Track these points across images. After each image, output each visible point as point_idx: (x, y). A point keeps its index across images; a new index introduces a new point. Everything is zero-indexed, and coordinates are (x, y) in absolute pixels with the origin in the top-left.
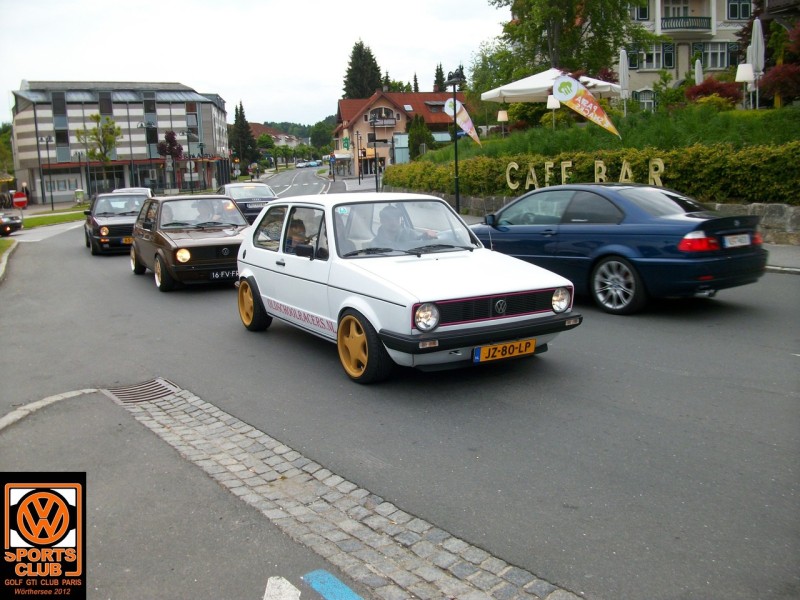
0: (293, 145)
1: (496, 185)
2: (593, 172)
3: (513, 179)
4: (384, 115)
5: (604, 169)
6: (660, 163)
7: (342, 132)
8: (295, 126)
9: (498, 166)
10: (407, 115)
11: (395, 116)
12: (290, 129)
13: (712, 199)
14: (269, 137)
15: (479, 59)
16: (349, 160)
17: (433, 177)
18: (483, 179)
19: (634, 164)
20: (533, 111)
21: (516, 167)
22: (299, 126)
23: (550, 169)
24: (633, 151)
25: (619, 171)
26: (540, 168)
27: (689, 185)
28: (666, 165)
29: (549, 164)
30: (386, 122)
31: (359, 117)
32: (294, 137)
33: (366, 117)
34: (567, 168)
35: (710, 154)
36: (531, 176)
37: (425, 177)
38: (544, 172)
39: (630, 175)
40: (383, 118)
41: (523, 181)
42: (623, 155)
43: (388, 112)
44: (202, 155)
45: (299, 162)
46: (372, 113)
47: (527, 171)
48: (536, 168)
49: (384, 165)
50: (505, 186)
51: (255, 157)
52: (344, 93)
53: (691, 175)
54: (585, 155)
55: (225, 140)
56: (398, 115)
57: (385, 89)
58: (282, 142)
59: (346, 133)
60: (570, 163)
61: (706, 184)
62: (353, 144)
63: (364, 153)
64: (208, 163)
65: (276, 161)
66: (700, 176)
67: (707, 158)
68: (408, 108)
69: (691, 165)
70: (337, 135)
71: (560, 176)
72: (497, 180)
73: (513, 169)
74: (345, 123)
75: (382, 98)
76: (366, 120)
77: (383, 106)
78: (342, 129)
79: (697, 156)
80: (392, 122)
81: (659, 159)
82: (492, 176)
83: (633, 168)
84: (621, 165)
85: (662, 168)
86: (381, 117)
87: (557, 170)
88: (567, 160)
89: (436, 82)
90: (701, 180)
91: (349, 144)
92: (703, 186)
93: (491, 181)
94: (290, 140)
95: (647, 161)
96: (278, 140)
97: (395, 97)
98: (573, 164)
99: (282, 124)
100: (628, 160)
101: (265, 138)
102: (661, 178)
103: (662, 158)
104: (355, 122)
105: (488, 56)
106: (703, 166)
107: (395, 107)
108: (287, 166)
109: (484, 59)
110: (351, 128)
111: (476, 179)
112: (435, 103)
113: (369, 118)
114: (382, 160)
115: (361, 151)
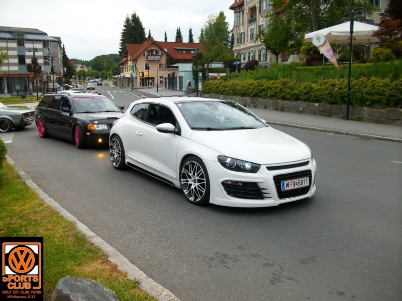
0: (86, 70)
4: (154, 53)
10: (166, 54)
11: (160, 54)
14: (73, 65)
30: (156, 57)
31: (141, 54)
32: (85, 66)
33: (144, 54)
40: (154, 55)
43: (157, 52)
46: (147, 52)
49: (153, 81)
56: (162, 54)
58: (78, 69)
59: (130, 63)
62: (136, 69)
63: (143, 75)
68: (166, 50)
70: (122, 64)
74: (129, 58)
75: (154, 44)
76: (144, 56)
77: (154, 48)
78: (126, 62)
80: (159, 57)
86: (152, 55)
89: (177, 37)
91: (134, 68)
94: (83, 67)
104: (138, 57)
105: (212, 23)
107: (160, 50)
110: (135, 61)
112: (179, 48)
113: (146, 55)
114: (153, 79)
115: (141, 74)
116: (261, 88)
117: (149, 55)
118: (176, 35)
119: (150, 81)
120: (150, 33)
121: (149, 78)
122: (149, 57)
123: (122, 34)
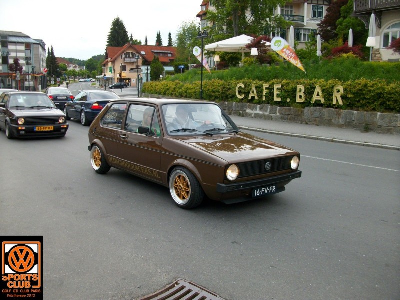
0: (78, 70)
1: (228, 96)
2: (296, 91)
3: (240, 93)
4: (131, 56)
5: (303, 90)
6: (342, 89)
7: (108, 65)
8: (76, 60)
9: (229, 85)
10: (143, 57)
12: (74, 62)
13: (374, 110)
14: (65, 65)
15: (181, 30)
16: (112, 79)
17: (183, 89)
18: (219, 92)
19: (324, 88)
20: (229, 57)
21: (243, 86)
22: (78, 60)
23: (266, 88)
24: (322, 81)
25: (314, 92)
26: (259, 89)
27: (359, 101)
28: (345, 90)
29: (266, 86)
30: (133, 60)
31: (118, 57)
32: (78, 66)
33: (122, 57)
34: (278, 89)
35: (373, 85)
36: (253, 92)
37: (177, 90)
38: (263, 90)
39: (321, 94)
40: (131, 58)
41: (247, 94)
42: (316, 83)
43: (134, 55)
44: (34, 73)
45: (80, 79)
46: (125, 54)
47: (251, 89)
48: (256, 88)
49: (130, 82)
50: (234, 96)
51: (59, 75)
52: (108, 44)
53: (360, 96)
54: (288, 81)
55: (45, 65)
56: (138, 57)
57: (131, 43)
58: (71, 68)
59: (110, 65)
60: (280, 85)
61: (371, 102)
62: (114, 70)
63: (120, 75)
64: (36, 77)
65: (69, 78)
66: (368, 97)
67: (372, 87)
68: (143, 53)
69: (361, 90)
70: (105, 66)
71: (273, 93)
72: (228, 93)
73: (241, 87)
74: (110, 59)
75: (131, 47)
76: (122, 58)
77: (131, 51)
78: (108, 62)
79: (366, 86)
80: (135, 60)
81: (341, 86)
82: (225, 91)
83: (323, 91)
84: (315, 88)
85: (342, 91)
86: (129, 57)
87: (271, 89)
88: (278, 84)
89: (157, 41)
90: (369, 99)
91: (112, 70)
92: (368, 103)
93: (224, 93)
94: (76, 67)
95: (333, 87)
96: (69, 67)
97: (137, 47)
98: (282, 86)
99: (69, 59)
100: (320, 86)
101: (63, 65)
102: (341, 97)
103: (342, 86)
104: (116, 59)
105: (186, 29)
106: (370, 91)
107: (138, 53)
108: (75, 81)
109: (184, 30)
110: (113, 62)
111: (214, 92)
112: (157, 51)
113: (123, 57)
114: (130, 79)
115: (118, 75)
116: (167, 88)
117: (126, 57)
118: (157, 39)
119: (128, 81)
120: (132, 37)
121: (126, 79)
122: (126, 60)
123: (108, 37)
